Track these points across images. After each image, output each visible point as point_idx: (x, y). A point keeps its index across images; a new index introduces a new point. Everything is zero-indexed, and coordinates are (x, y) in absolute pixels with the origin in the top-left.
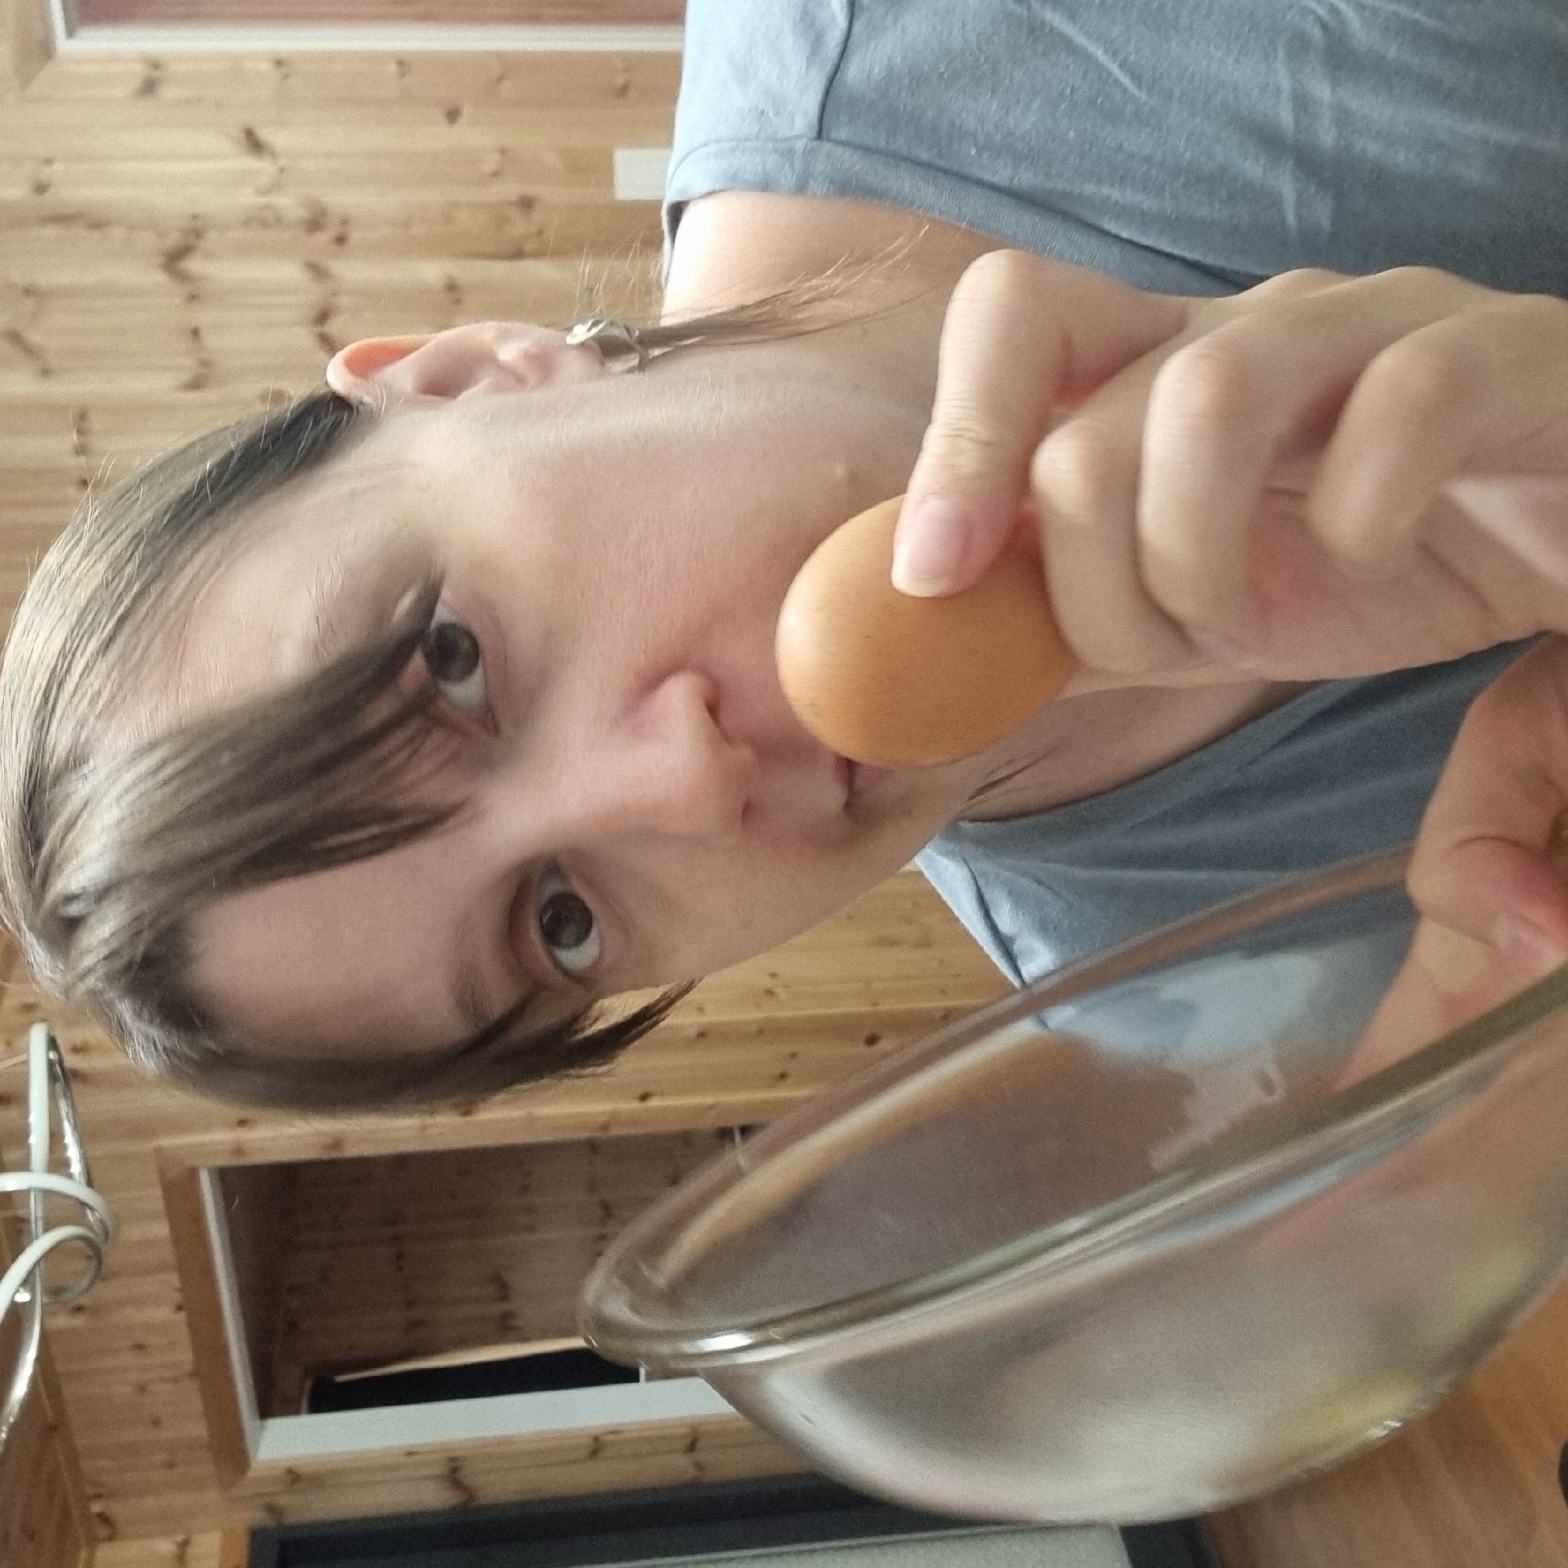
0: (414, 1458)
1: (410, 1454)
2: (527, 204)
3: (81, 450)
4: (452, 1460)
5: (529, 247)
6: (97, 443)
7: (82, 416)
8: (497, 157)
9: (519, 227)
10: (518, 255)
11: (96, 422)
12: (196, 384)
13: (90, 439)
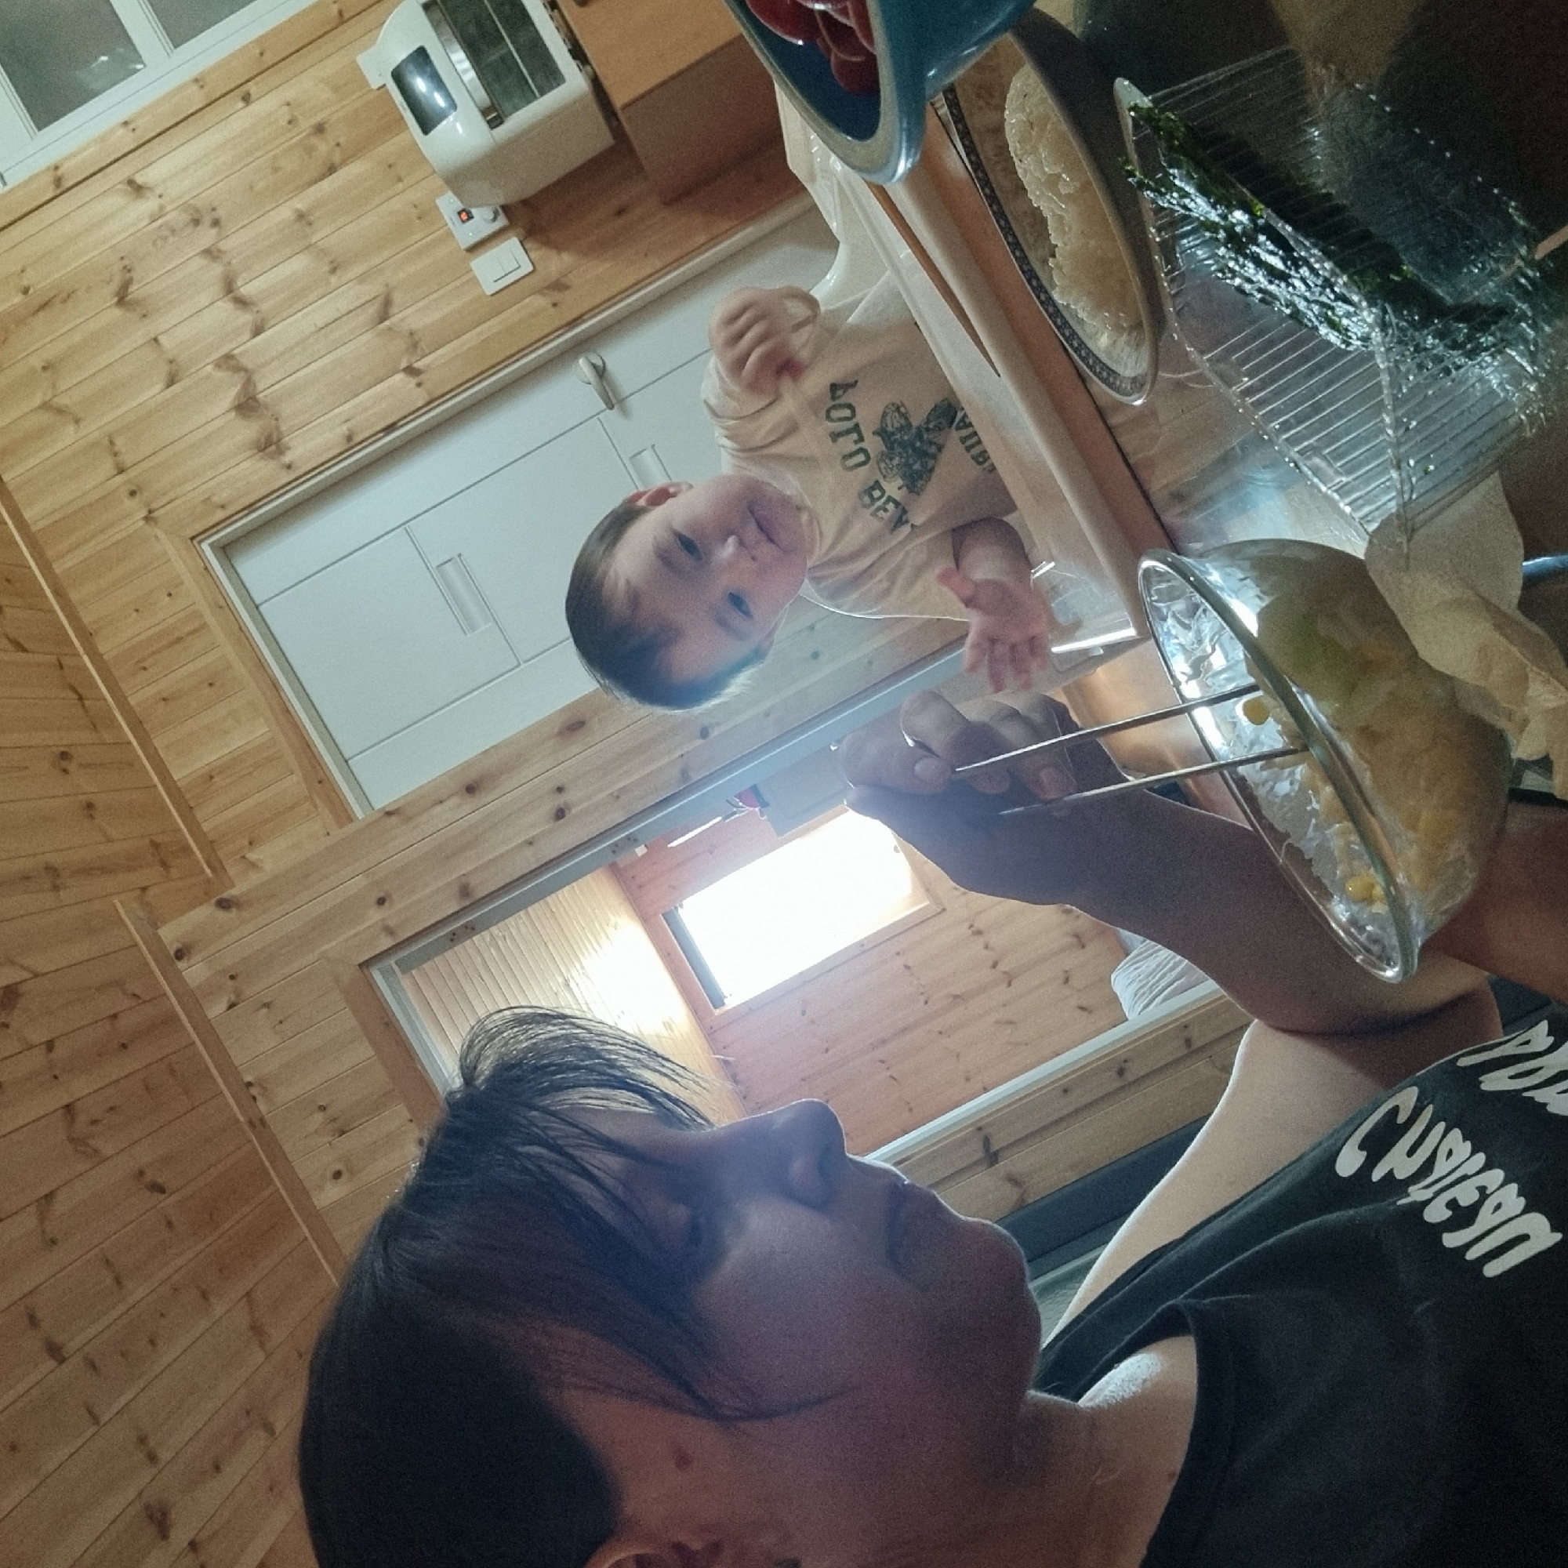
2: (320, 129)
3: (119, 470)
5: (337, 158)
6: (128, 459)
7: (112, 443)
8: (286, 108)
9: (323, 147)
10: (332, 169)
11: (119, 442)
12: (171, 381)
13: (120, 458)
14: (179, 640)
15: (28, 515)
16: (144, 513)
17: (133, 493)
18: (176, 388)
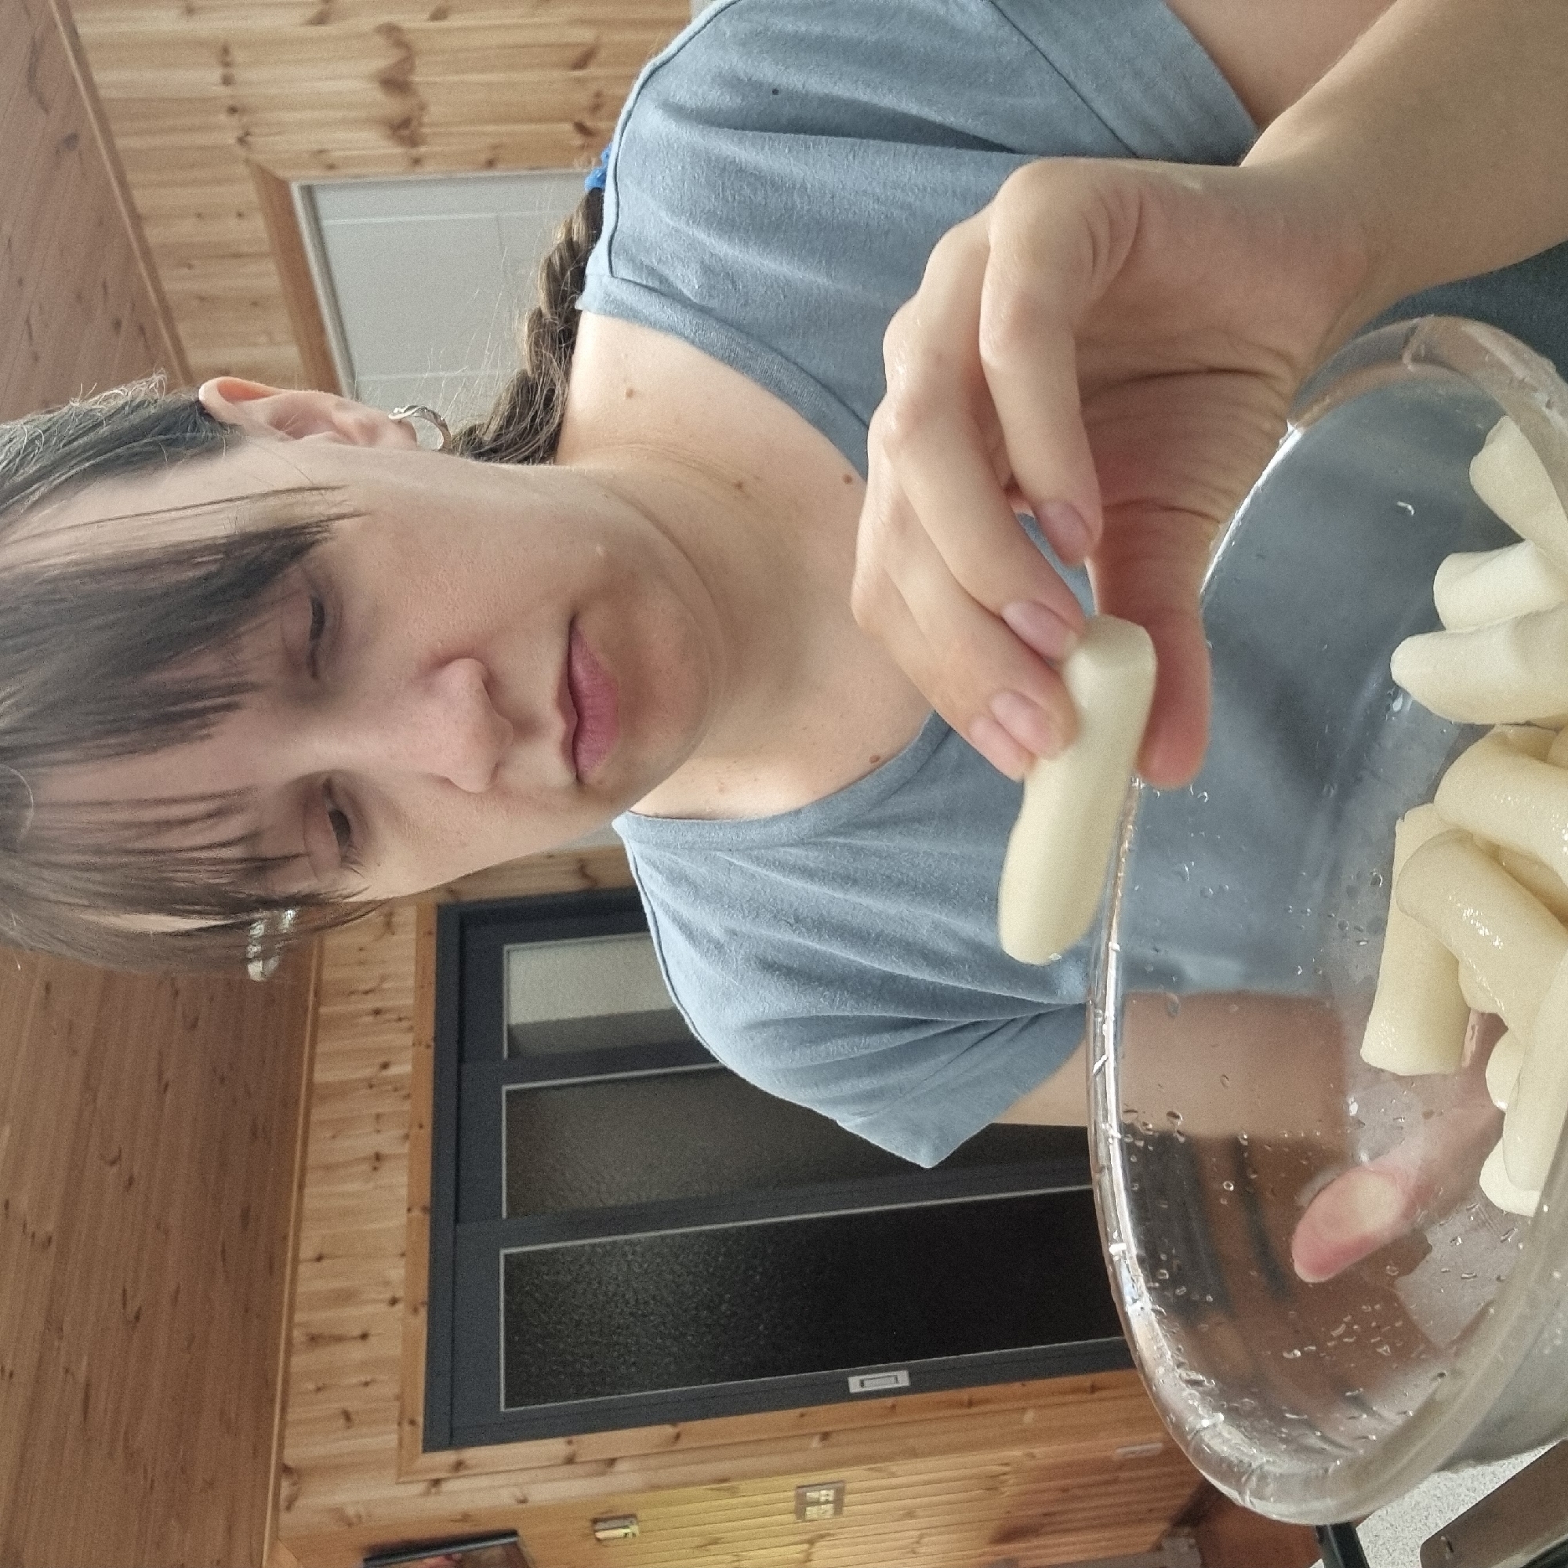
0: (551, 860)
1: (550, 856)
3: (227, 81)
4: (581, 860)
6: (241, 74)
7: (226, 51)
11: (239, 56)
12: (321, 20)
13: (234, 71)
14: (237, 256)
15: (98, 77)
16: (240, 133)
17: (233, 110)
18: (322, 30)
